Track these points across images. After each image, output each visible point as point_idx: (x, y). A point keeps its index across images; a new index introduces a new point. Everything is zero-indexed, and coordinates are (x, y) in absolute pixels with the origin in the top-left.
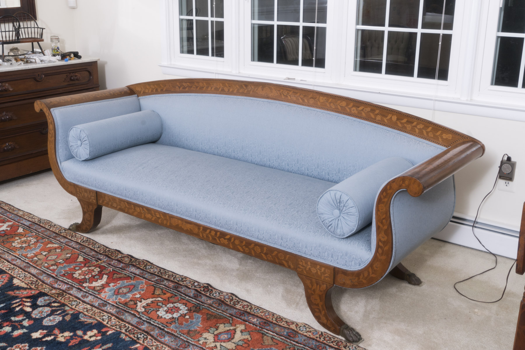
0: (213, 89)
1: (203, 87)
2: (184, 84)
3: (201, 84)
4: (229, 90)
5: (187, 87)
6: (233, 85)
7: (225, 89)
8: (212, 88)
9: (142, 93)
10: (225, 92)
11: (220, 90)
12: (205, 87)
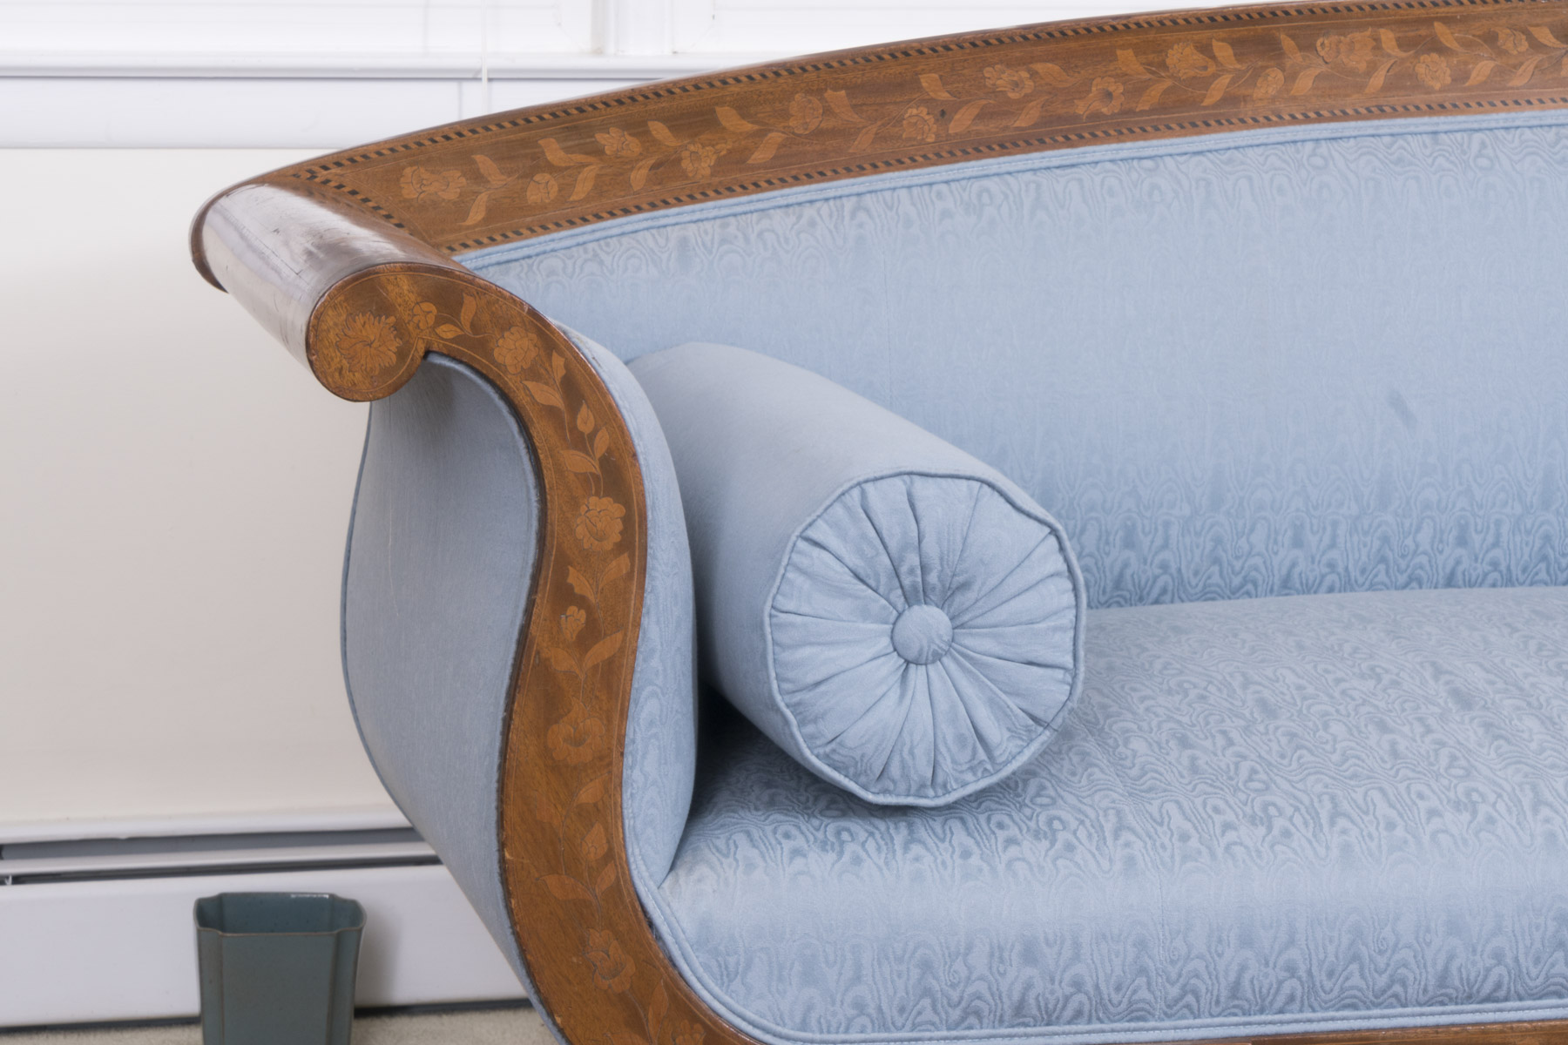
0: (1304, 84)
1: (1206, 83)
2: (1001, 78)
3: (1182, 58)
4: (1461, 77)
5: (1027, 99)
6: (1503, 33)
7: (1421, 69)
8: (1291, 77)
9: (476, 215)
10: (1429, 91)
11: (1378, 80)
12: (1225, 80)
